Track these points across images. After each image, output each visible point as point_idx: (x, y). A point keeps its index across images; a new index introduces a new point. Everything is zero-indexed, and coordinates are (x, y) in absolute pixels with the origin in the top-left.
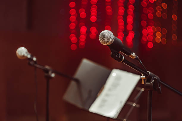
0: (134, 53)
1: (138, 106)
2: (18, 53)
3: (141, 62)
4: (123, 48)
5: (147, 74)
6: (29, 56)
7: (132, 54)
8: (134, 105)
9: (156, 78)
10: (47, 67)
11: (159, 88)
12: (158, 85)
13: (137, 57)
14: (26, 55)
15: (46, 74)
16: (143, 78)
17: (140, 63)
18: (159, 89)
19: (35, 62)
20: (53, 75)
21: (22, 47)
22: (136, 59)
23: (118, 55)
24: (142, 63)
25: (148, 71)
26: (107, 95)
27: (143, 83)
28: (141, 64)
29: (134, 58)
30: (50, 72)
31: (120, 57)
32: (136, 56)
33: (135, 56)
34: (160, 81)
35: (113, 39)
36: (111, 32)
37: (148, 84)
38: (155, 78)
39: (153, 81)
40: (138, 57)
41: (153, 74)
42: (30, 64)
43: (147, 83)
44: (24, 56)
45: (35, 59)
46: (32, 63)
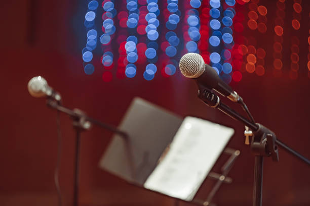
0: (235, 93)
1: (229, 180)
2: (31, 87)
3: (246, 107)
4: (219, 84)
5: (256, 128)
6: (49, 93)
7: (232, 94)
8: (222, 178)
9: (271, 135)
10: (77, 112)
11: (276, 151)
12: (274, 147)
13: (240, 99)
14: (44, 90)
15: (75, 124)
16: (248, 134)
17: (245, 109)
18: (276, 154)
19: (58, 102)
20: (87, 125)
21: (38, 76)
22: (239, 102)
23: (211, 96)
24: (247, 109)
25: (256, 124)
26: (175, 161)
27: (247, 142)
28: (247, 111)
29: (236, 100)
30: (82, 121)
31: (213, 98)
32: (239, 97)
33: (237, 98)
34: (277, 139)
35: (203, 68)
36: (200, 56)
37: (255, 145)
38: (269, 135)
39: (266, 139)
40: (242, 99)
41: (265, 128)
42: (49, 106)
43: (255, 143)
44: (41, 92)
45: (58, 97)
46: (53, 104)
